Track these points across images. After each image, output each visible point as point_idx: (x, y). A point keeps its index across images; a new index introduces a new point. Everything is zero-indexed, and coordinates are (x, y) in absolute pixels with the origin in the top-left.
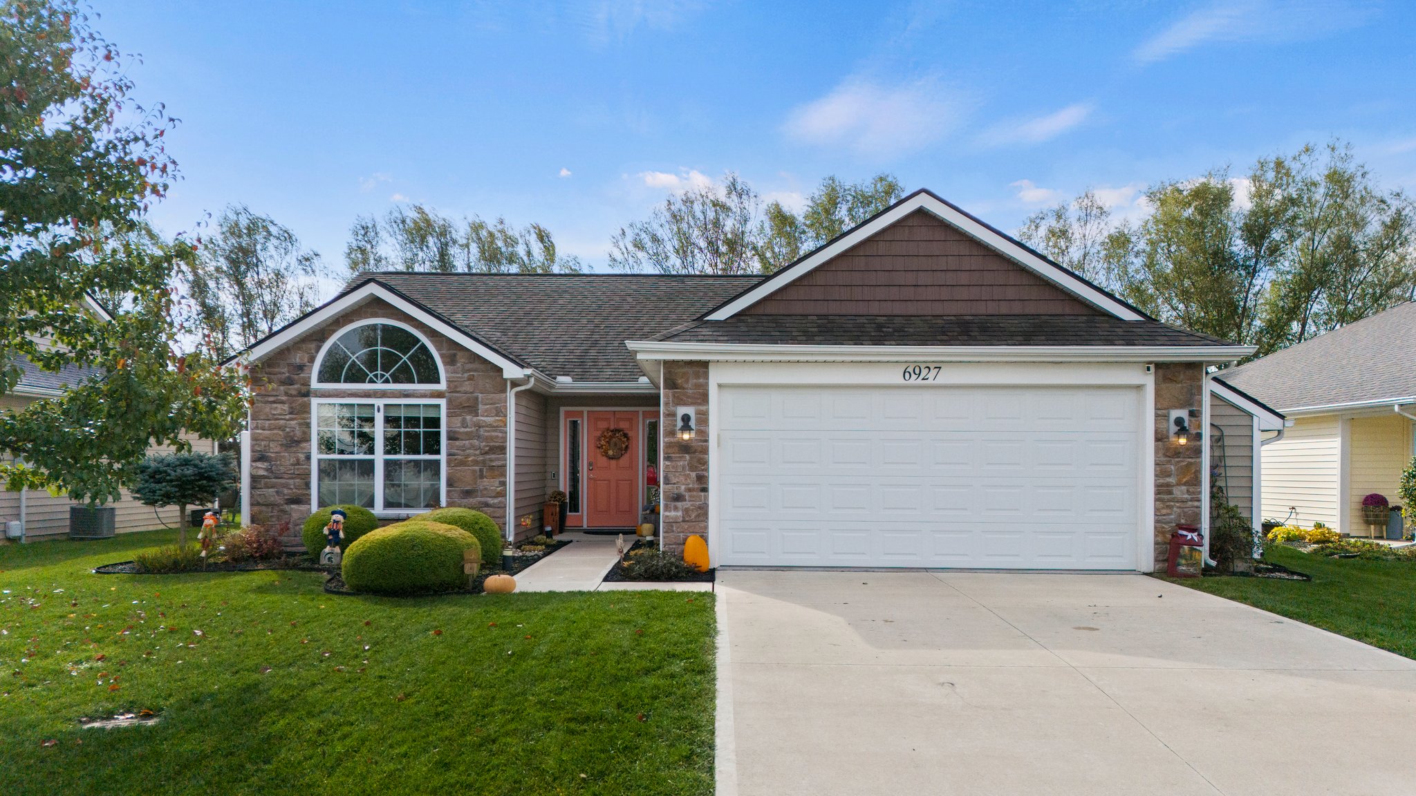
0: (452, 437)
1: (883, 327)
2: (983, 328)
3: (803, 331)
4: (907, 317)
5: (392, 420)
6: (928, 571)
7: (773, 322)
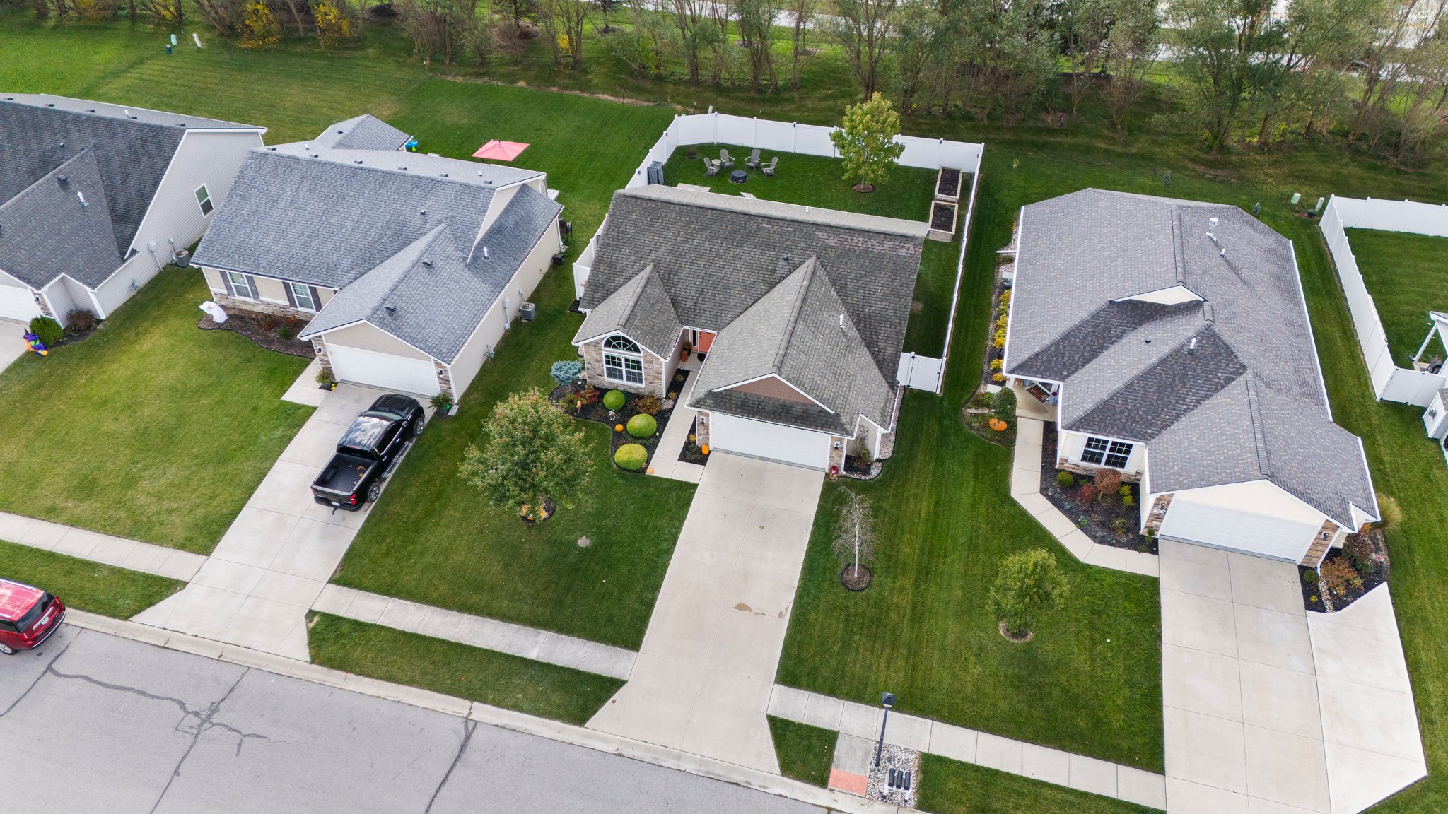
0: (645, 368)
1: (759, 404)
2: (788, 410)
3: (736, 404)
4: (770, 398)
5: (627, 360)
6: (768, 459)
7: (730, 395)
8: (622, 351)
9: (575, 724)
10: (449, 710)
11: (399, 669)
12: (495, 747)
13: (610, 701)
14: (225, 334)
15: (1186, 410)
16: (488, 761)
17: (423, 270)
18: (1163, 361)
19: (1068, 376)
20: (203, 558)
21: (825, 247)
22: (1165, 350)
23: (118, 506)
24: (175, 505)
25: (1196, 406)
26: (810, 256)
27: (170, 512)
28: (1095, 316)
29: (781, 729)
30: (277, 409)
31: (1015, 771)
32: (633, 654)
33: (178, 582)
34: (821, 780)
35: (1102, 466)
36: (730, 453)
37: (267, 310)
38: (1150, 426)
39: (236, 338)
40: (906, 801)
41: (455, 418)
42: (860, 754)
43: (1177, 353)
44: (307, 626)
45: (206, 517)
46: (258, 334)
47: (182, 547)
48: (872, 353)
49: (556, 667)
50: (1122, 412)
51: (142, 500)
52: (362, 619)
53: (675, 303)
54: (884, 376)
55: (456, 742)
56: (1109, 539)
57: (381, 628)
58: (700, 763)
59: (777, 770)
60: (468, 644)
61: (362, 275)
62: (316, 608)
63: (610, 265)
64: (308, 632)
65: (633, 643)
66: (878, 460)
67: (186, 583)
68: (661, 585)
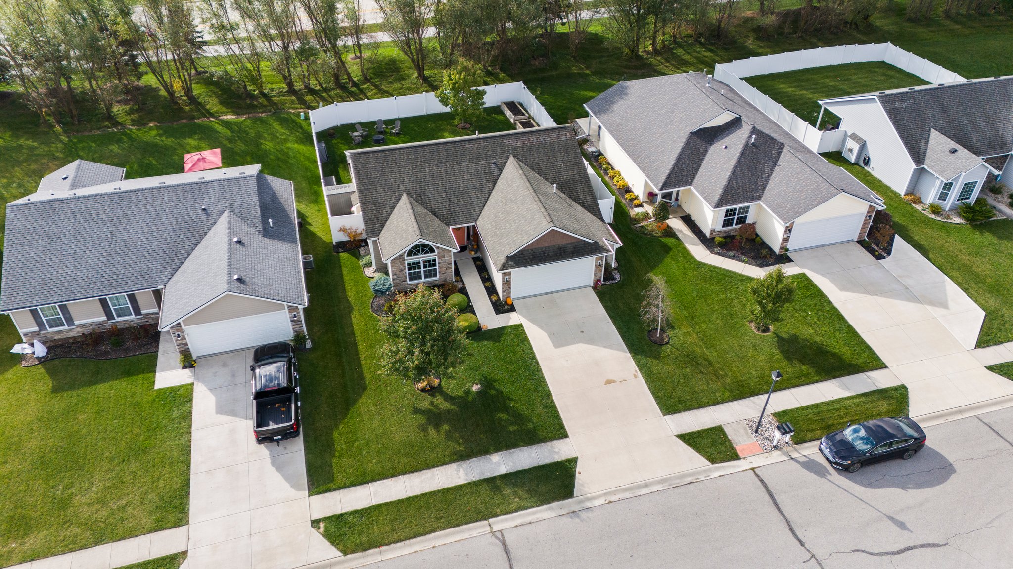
0: (439, 263)
1: (544, 253)
2: (564, 250)
3: (529, 258)
4: (548, 247)
5: (424, 262)
6: (551, 293)
7: (522, 254)
8: (421, 256)
9: (567, 499)
10: (475, 533)
11: (417, 525)
12: (527, 539)
13: (577, 475)
14: (57, 362)
15: (769, 176)
16: (531, 550)
17: (238, 246)
18: (742, 154)
19: (692, 181)
20: (183, 529)
21: (515, 149)
22: (740, 148)
23: (65, 526)
24: (124, 502)
25: (772, 173)
26: (508, 158)
27: (123, 508)
28: (687, 143)
29: (691, 439)
30: (157, 397)
31: (824, 400)
32: (566, 440)
33: (176, 554)
34: (735, 457)
35: (734, 226)
36: (525, 297)
37: (86, 331)
38: (755, 191)
39: (70, 361)
40: (787, 443)
41: (314, 348)
42: (742, 431)
43: (746, 146)
44: (319, 533)
45: (161, 498)
46: (88, 352)
47: (158, 529)
48: (579, 204)
49: (525, 470)
50: (739, 189)
51: (85, 512)
52: (359, 507)
53: (434, 213)
54: (594, 215)
55: (499, 549)
56: (765, 263)
57: (379, 506)
58: (662, 481)
59: (707, 463)
60: (453, 485)
61: (177, 270)
62: (316, 516)
63: (374, 203)
64: (323, 536)
65: (560, 433)
66: (615, 269)
67: (185, 553)
68: (549, 391)
